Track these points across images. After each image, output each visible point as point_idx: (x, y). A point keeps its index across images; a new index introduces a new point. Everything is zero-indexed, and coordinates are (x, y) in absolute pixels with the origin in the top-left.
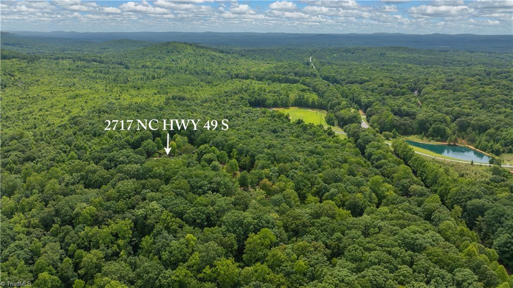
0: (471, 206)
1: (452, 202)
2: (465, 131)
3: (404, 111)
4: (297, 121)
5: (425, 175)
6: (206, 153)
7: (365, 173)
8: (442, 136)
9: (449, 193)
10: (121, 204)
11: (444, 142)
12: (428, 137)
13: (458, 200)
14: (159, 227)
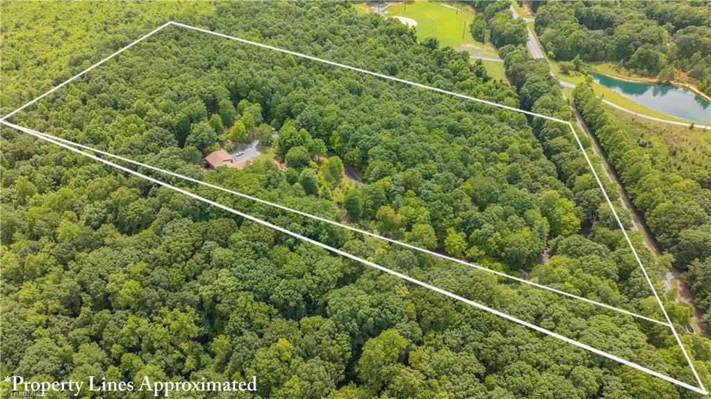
0: (686, 239)
1: (658, 223)
2: (689, 56)
3: (595, 14)
4: (427, 42)
5: (621, 163)
6: (292, 145)
7: (533, 173)
8: (650, 68)
9: (654, 208)
10: (175, 274)
11: (652, 77)
12: (628, 68)
13: (667, 224)
14: (235, 318)
